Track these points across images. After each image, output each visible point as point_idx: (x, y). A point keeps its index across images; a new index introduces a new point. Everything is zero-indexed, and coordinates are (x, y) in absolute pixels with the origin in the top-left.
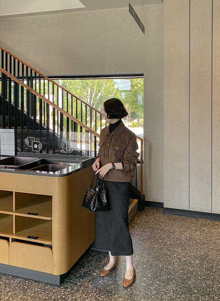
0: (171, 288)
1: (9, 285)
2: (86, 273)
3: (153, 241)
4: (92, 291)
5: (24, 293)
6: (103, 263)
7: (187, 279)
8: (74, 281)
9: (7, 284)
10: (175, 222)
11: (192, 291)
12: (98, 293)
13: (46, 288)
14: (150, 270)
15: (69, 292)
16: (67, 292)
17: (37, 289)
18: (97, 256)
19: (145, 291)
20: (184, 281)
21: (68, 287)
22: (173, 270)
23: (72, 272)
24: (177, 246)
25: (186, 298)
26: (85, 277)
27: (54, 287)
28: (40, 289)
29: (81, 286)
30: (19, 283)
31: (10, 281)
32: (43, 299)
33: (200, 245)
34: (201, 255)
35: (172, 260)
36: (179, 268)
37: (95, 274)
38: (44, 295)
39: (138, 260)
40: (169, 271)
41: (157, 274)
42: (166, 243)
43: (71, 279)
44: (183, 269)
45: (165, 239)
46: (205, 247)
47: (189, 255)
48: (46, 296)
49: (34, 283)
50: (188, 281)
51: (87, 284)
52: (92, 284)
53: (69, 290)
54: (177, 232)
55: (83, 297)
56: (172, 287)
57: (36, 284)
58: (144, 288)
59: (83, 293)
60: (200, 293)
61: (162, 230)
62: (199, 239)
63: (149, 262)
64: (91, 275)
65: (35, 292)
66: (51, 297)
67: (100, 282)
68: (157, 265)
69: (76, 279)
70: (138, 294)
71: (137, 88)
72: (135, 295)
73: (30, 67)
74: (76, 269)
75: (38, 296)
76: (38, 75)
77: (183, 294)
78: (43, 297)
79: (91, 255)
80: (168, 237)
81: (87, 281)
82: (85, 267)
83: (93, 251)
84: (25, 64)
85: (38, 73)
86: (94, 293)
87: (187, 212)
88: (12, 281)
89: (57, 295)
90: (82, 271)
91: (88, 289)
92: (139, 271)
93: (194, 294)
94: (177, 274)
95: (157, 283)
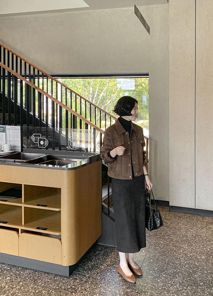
0: (177, 281)
1: (20, 275)
2: (94, 266)
3: (159, 237)
4: (101, 282)
5: (35, 283)
6: (110, 257)
7: (193, 273)
8: (83, 273)
9: (18, 275)
10: (181, 219)
11: (198, 283)
12: (106, 284)
13: (56, 278)
14: (157, 264)
15: (78, 282)
16: (76, 283)
17: (47, 279)
18: (104, 251)
19: (152, 282)
20: (190, 275)
21: (77, 278)
22: (180, 265)
23: (80, 265)
24: (184, 242)
25: (192, 290)
26: (93, 269)
27: (64, 279)
28: (50, 279)
29: (90, 278)
30: (29, 274)
31: (20, 272)
32: (53, 288)
33: (206, 242)
34: (207, 251)
35: (178, 255)
36: (185, 262)
37: (103, 267)
38: (54, 285)
39: (144, 255)
40: (175, 266)
41: (163, 268)
42: (172, 240)
43: (80, 272)
44: (189, 264)
45: (171, 235)
46: (211, 244)
47: (196, 251)
48: (56, 286)
49: (44, 274)
50: (194, 275)
51: (95, 276)
52: (100, 276)
53: (78, 281)
54: (182, 229)
55: (92, 288)
56: (178, 279)
57: (46, 275)
58: (151, 281)
59: (92, 284)
60: (206, 286)
61: (168, 227)
62: (205, 236)
63: (156, 257)
64: (99, 268)
65: (45, 283)
66: (61, 287)
67: (108, 274)
68: (163, 260)
69: (84, 271)
70: (145, 285)
71: (141, 88)
72: (143, 287)
73: (32, 66)
74: (84, 262)
75: (48, 285)
76: (40, 73)
77: (189, 286)
78: (53, 287)
79: (98, 250)
80: (174, 234)
81: (95, 273)
82: (93, 261)
83: (99, 245)
84: (28, 63)
85: (41, 71)
86: (103, 284)
87: (193, 211)
88: (22, 272)
89: (67, 285)
90: (90, 264)
91: (97, 280)
92: (146, 265)
93: (199, 286)
94: (183, 269)
95: (164, 276)
